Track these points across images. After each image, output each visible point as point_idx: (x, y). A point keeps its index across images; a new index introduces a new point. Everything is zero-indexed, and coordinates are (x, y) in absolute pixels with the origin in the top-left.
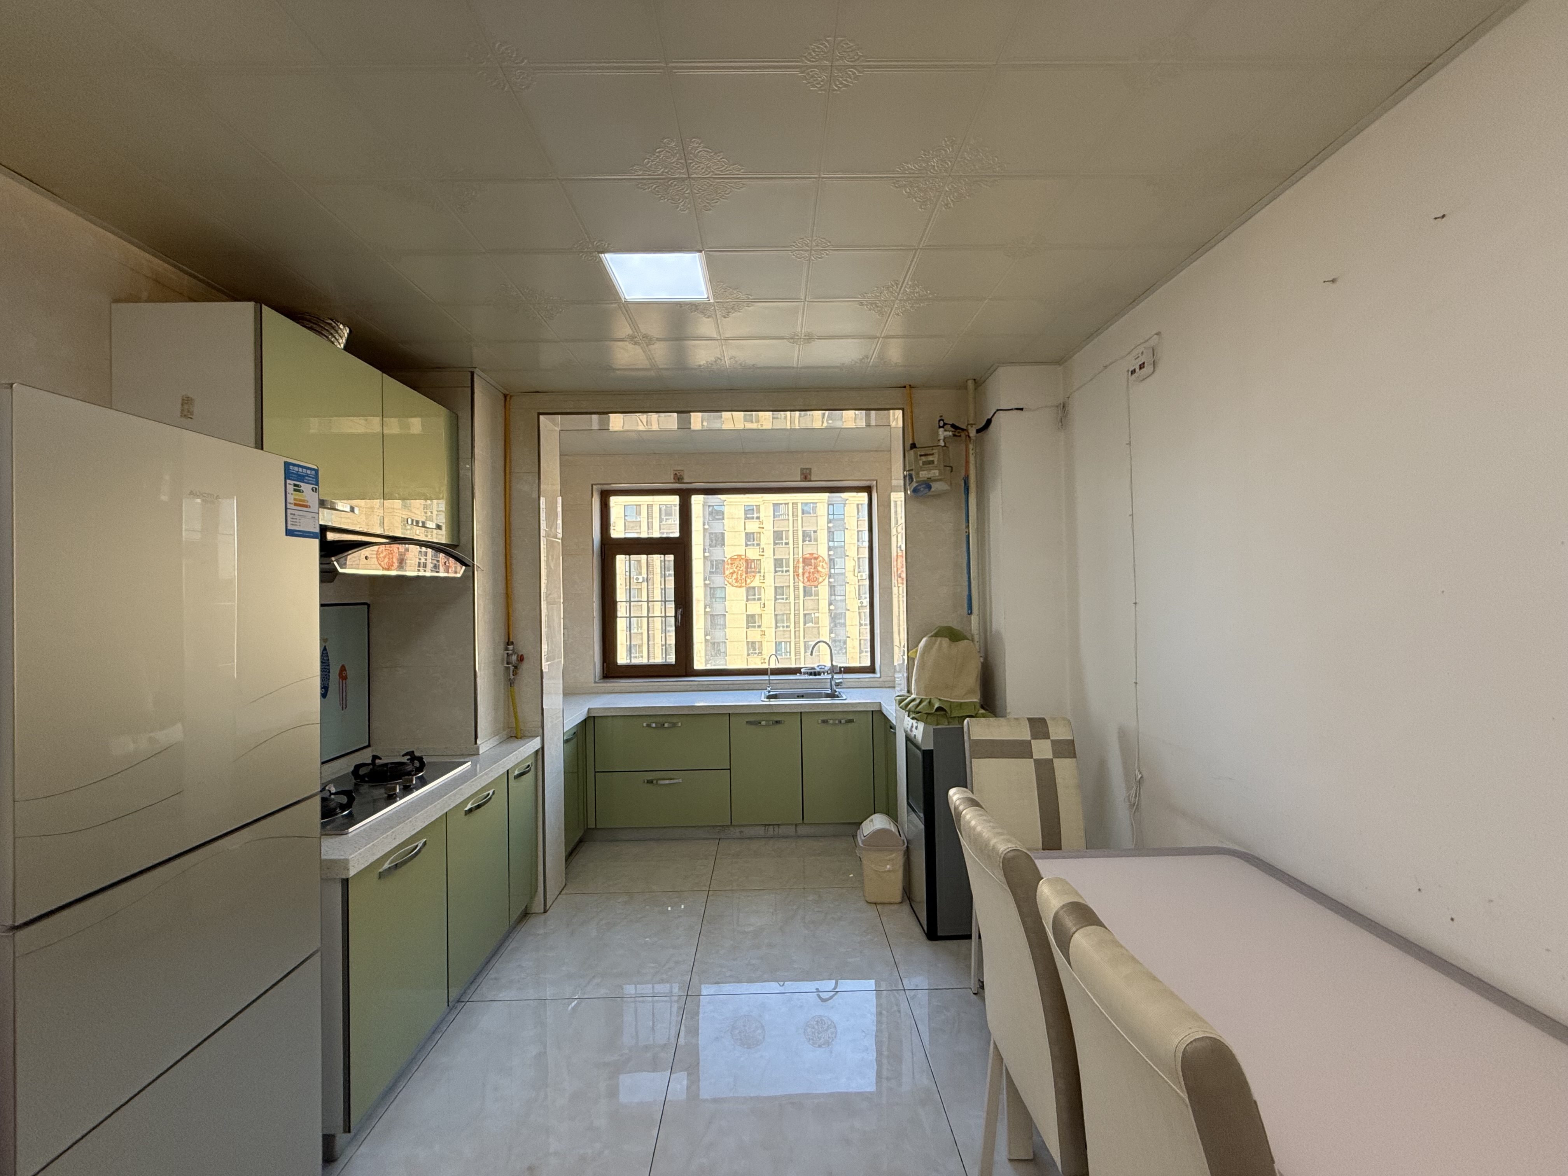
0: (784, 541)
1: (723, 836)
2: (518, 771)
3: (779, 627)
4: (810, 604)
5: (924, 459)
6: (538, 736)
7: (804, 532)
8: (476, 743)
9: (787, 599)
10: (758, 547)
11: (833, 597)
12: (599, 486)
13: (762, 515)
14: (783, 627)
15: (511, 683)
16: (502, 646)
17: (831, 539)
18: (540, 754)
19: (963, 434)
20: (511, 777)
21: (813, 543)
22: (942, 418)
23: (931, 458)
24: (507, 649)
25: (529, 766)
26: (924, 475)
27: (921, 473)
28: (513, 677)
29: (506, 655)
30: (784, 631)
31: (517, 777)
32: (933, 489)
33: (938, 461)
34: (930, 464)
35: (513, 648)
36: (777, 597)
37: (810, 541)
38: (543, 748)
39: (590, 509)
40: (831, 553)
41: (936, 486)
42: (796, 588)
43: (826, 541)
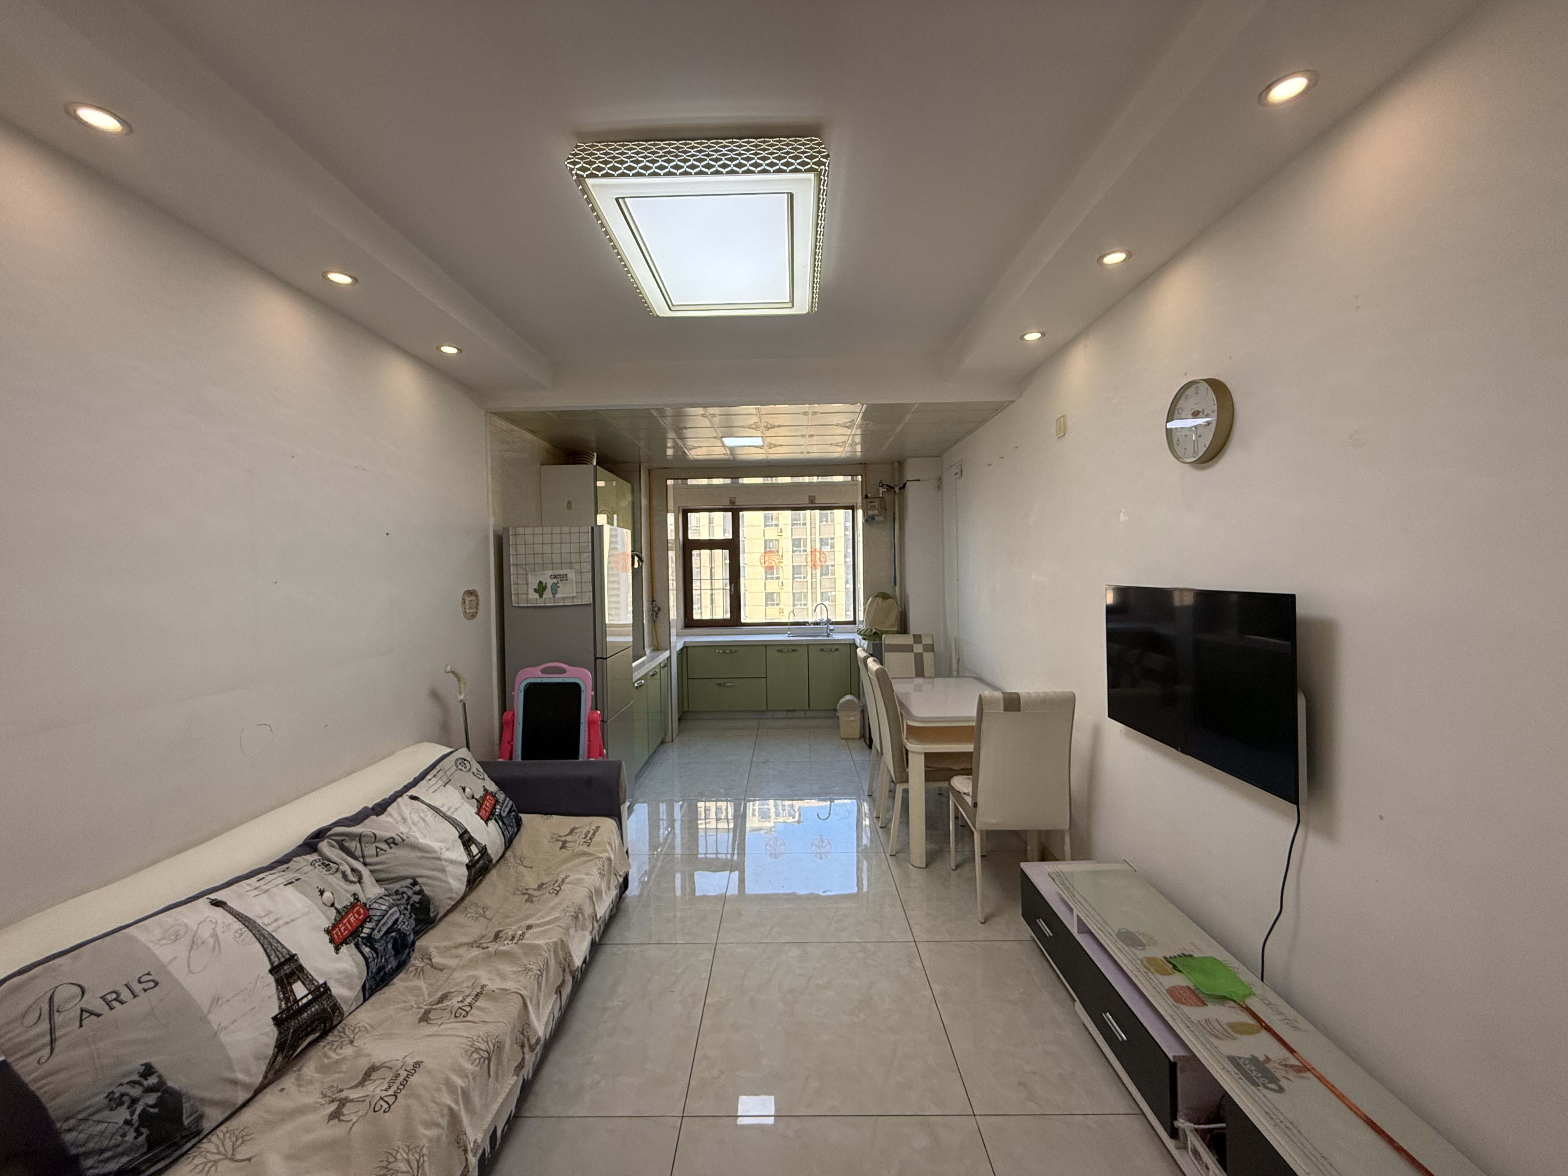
0: (802, 549)
1: (762, 717)
5: (871, 504)
6: (668, 650)
9: (804, 578)
12: (683, 508)
15: (654, 622)
16: (650, 602)
19: (893, 490)
22: (881, 482)
23: (874, 504)
24: (653, 604)
25: (665, 664)
26: (870, 513)
28: (655, 619)
29: (652, 607)
31: (663, 667)
32: (875, 519)
33: (879, 505)
34: (874, 507)
35: (656, 603)
36: (795, 576)
38: (669, 658)
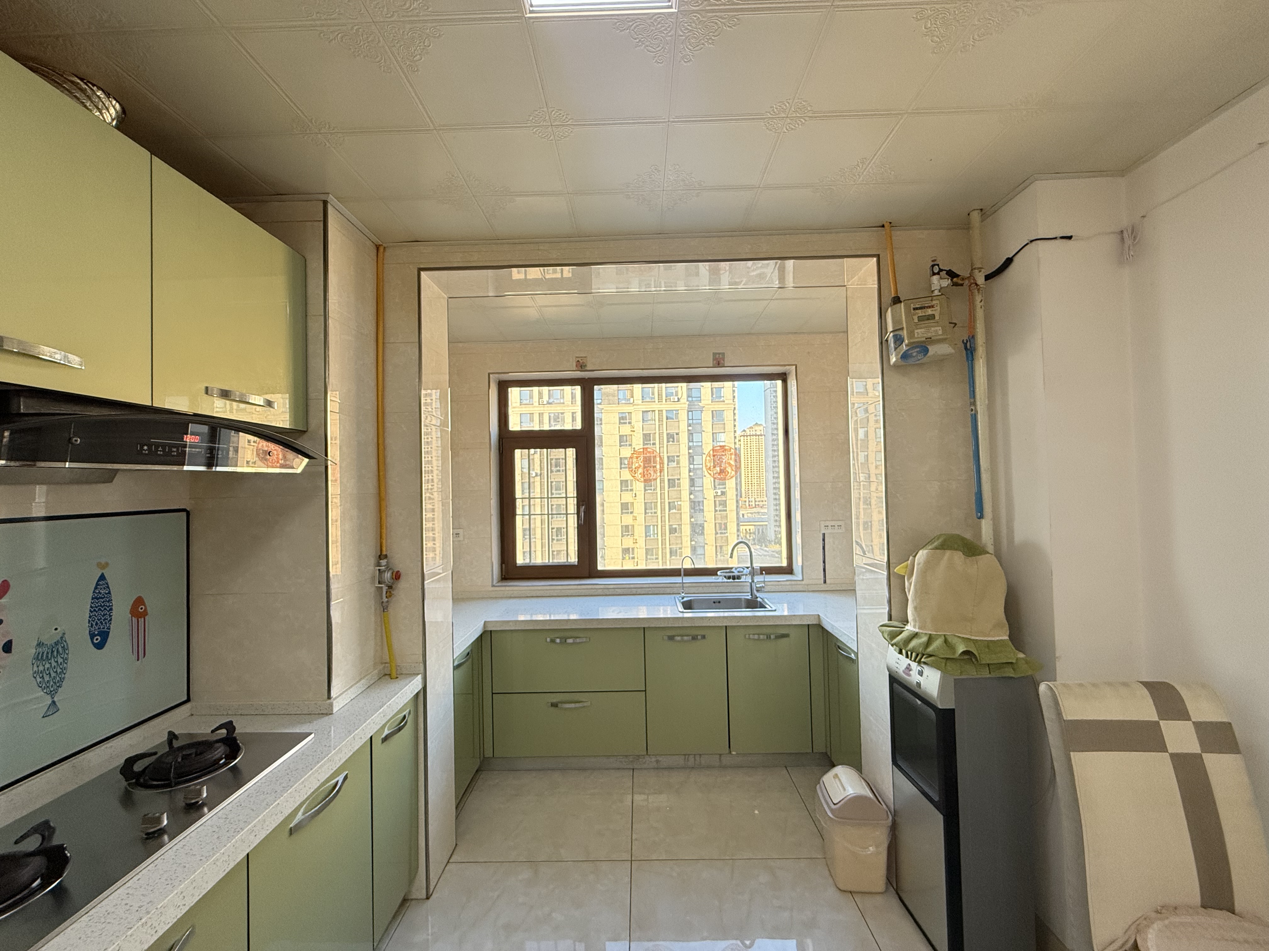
0: (652, 442)
1: (636, 766)
2: (388, 730)
3: (648, 513)
4: (673, 494)
5: (920, 313)
6: (418, 674)
7: (668, 434)
8: (329, 697)
9: (654, 490)
10: (630, 447)
11: (693, 488)
12: (497, 375)
13: (633, 422)
14: (652, 513)
15: (384, 607)
16: (372, 561)
17: (690, 440)
18: (421, 697)
19: (966, 283)
20: (377, 742)
21: (675, 443)
22: (935, 263)
23: (929, 312)
24: (379, 565)
25: (405, 717)
26: (920, 333)
27: (916, 331)
28: (387, 600)
29: (378, 572)
30: (653, 516)
31: (385, 740)
32: (930, 353)
33: (940, 314)
34: (928, 319)
35: (387, 562)
36: (647, 488)
37: (673, 442)
38: (425, 688)
39: (487, 399)
40: (691, 451)
41: (933, 350)
42: (662, 481)
43: (687, 441)
